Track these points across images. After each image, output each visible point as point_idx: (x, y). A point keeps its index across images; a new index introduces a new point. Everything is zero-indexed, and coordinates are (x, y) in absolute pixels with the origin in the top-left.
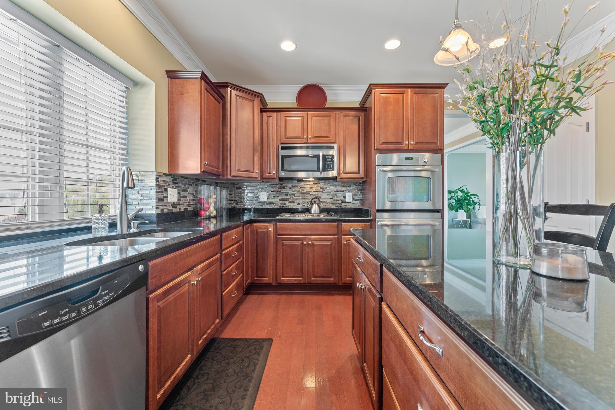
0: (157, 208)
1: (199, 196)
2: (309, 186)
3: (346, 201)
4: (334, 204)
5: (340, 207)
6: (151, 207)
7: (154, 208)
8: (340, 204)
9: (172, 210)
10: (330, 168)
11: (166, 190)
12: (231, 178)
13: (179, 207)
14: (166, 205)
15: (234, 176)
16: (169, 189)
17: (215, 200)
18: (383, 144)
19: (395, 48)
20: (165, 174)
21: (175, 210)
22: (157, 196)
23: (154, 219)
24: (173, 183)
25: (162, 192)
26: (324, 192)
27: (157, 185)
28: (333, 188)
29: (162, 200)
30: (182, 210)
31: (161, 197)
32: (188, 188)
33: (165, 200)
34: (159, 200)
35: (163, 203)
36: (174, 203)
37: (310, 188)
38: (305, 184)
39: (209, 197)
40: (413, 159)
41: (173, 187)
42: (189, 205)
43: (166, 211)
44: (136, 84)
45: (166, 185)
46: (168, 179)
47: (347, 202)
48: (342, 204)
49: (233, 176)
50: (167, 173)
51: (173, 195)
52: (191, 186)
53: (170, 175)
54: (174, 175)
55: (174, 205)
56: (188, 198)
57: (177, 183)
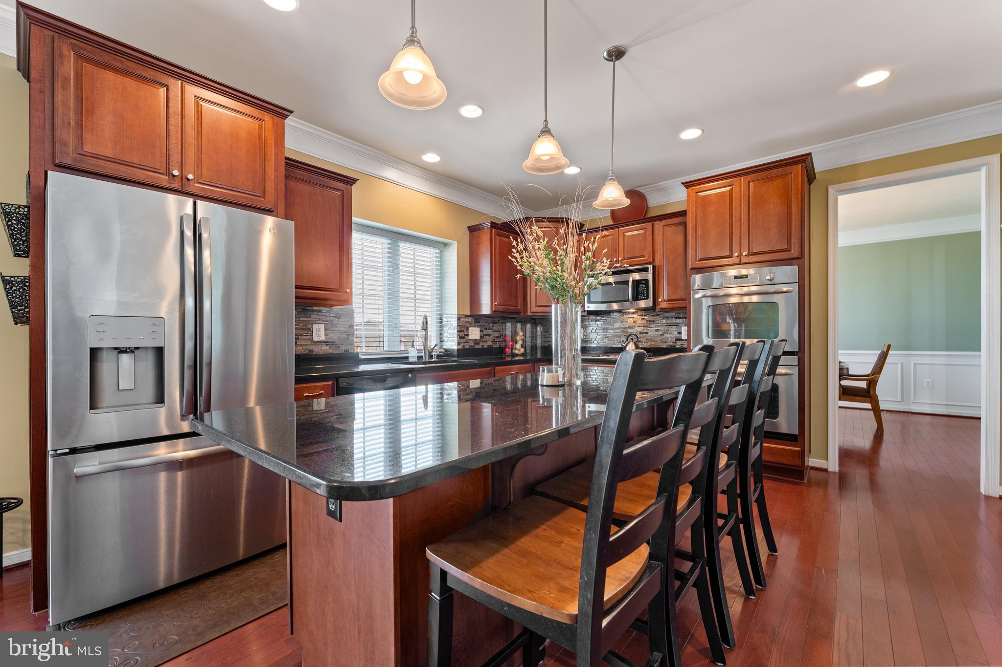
0: (459, 344)
1: (504, 333)
2: (631, 319)
3: (683, 338)
4: (665, 342)
5: (674, 346)
6: (454, 343)
7: (457, 344)
8: (673, 342)
9: (474, 346)
10: (644, 296)
11: (467, 329)
12: (531, 314)
13: (481, 344)
14: (468, 342)
15: (534, 312)
16: (470, 328)
17: (523, 337)
18: (701, 260)
19: (698, 136)
20: (466, 316)
21: (477, 347)
22: (458, 335)
23: (455, 353)
24: (475, 322)
25: (463, 331)
26: (651, 326)
27: (458, 326)
28: (664, 321)
29: (464, 338)
30: (486, 347)
31: (462, 335)
32: (493, 326)
33: (466, 337)
34: (460, 338)
35: (464, 340)
36: (476, 340)
37: (634, 322)
38: (628, 316)
39: (514, 333)
40: (747, 277)
41: (475, 326)
42: (494, 342)
43: (467, 347)
44: (445, 245)
45: (468, 325)
46: (470, 319)
47: (683, 340)
48: (676, 343)
49: (532, 312)
50: (469, 314)
51: (474, 333)
52: (496, 325)
53: (471, 316)
54: (476, 315)
55: (476, 342)
56: (492, 336)
57: (479, 322)
